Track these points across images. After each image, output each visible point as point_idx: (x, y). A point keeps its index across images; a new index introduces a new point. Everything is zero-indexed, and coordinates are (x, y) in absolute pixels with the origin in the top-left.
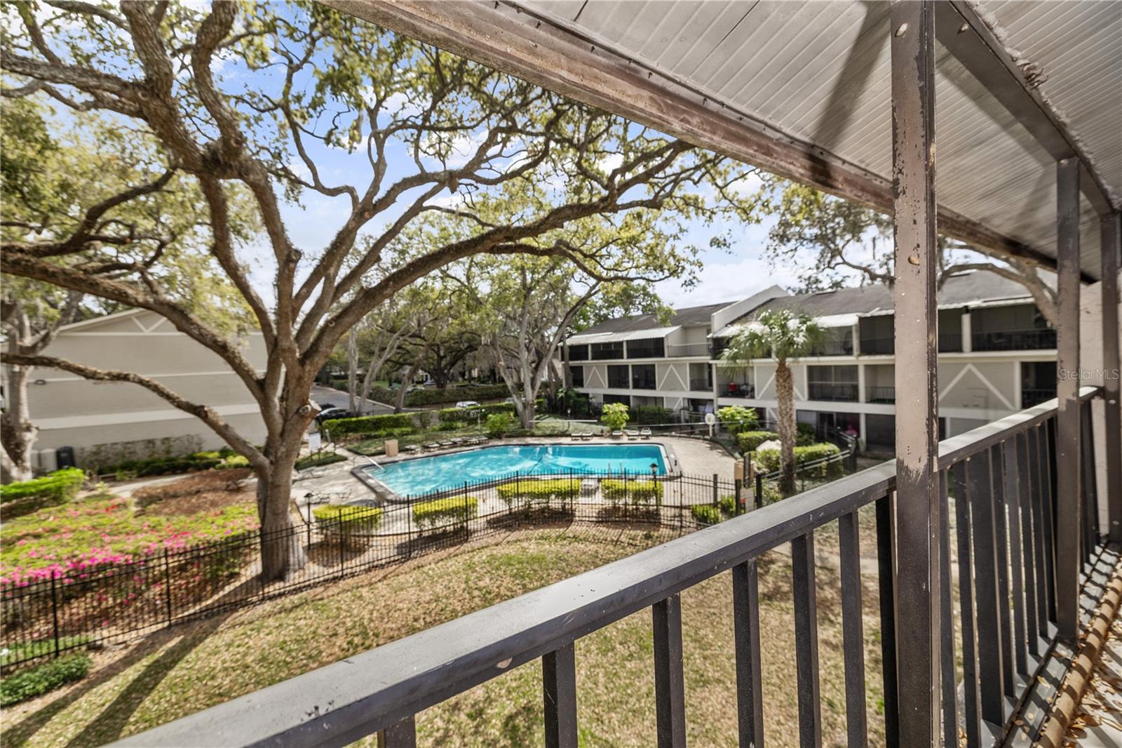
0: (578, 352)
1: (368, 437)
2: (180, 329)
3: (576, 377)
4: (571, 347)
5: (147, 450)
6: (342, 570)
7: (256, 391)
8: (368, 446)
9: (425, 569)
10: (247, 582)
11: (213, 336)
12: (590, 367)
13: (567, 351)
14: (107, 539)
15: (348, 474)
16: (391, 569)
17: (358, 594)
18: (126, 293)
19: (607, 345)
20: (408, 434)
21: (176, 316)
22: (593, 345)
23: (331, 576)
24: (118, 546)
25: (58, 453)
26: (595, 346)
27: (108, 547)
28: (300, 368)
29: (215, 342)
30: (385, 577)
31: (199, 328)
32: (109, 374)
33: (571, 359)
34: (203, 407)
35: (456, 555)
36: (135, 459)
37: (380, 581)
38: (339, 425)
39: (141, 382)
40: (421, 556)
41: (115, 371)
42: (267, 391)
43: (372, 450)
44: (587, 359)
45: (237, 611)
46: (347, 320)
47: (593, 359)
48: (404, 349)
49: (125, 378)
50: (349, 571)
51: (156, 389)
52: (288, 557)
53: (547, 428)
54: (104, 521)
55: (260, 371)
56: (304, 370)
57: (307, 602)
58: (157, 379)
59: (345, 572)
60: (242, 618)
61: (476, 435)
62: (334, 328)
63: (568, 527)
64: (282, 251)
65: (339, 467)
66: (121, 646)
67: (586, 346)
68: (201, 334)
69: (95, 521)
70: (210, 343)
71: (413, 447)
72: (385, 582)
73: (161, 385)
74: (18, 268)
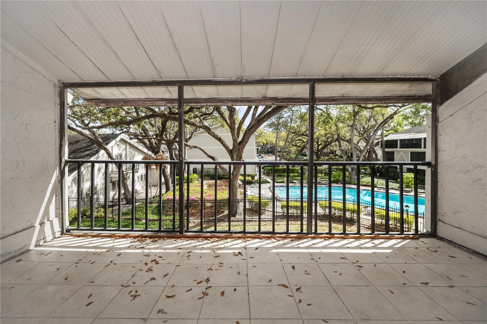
0: (392, 144)
1: (280, 176)
2: (209, 134)
3: (389, 156)
4: (387, 141)
5: (213, 171)
6: (252, 218)
7: (230, 153)
8: (279, 179)
9: (280, 226)
10: (225, 215)
11: (217, 135)
12: (399, 152)
13: (384, 143)
14: (195, 193)
15: (268, 188)
16: (268, 223)
17: (255, 227)
18: (195, 124)
19: (412, 140)
20: (296, 176)
21: (207, 130)
22: (401, 140)
23: (248, 219)
24: (197, 196)
25: (193, 169)
26: (401, 141)
27: (195, 196)
28: (239, 146)
29: (218, 137)
30: (265, 225)
31: (213, 133)
32: (193, 146)
33: (386, 148)
34: (214, 157)
35: (294, 225)
36: (210, 173)
37: (263, 225)
38: (270, 170)
39: (200, 149)
40: (280, 221)
41: (194, 145)
42: (233, 153)
43: (280, 181)
44: (397, 148)
45: (221, 222)
46: (252, 130)
47: (400, 148)
48: (302, 141)
49: (196, 147)
50: (254, 219)
51: (203, 151)
52: (237, 210)
53: (364, 182)
54: (196, 189)
55: (231, 147)
56: (240, 147)
57: (239, 225)
58: (204, 149)
59: (253, 219)
60: (221, 225)
61: (324, 181)
62: (248, 133)
63: (350, 227)
64: (229, 109)
65: (266, 185)
66: (194, 223)
67: (397, 141)
68: (214, 135)
69: (195, 188)
70: (216, 138)
71: (295, 181)
72: (265, 226)
73: (204, 150)
74: (173, 119)
